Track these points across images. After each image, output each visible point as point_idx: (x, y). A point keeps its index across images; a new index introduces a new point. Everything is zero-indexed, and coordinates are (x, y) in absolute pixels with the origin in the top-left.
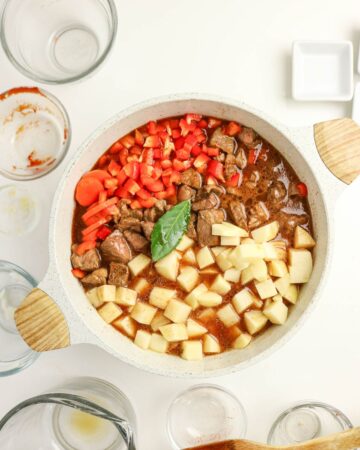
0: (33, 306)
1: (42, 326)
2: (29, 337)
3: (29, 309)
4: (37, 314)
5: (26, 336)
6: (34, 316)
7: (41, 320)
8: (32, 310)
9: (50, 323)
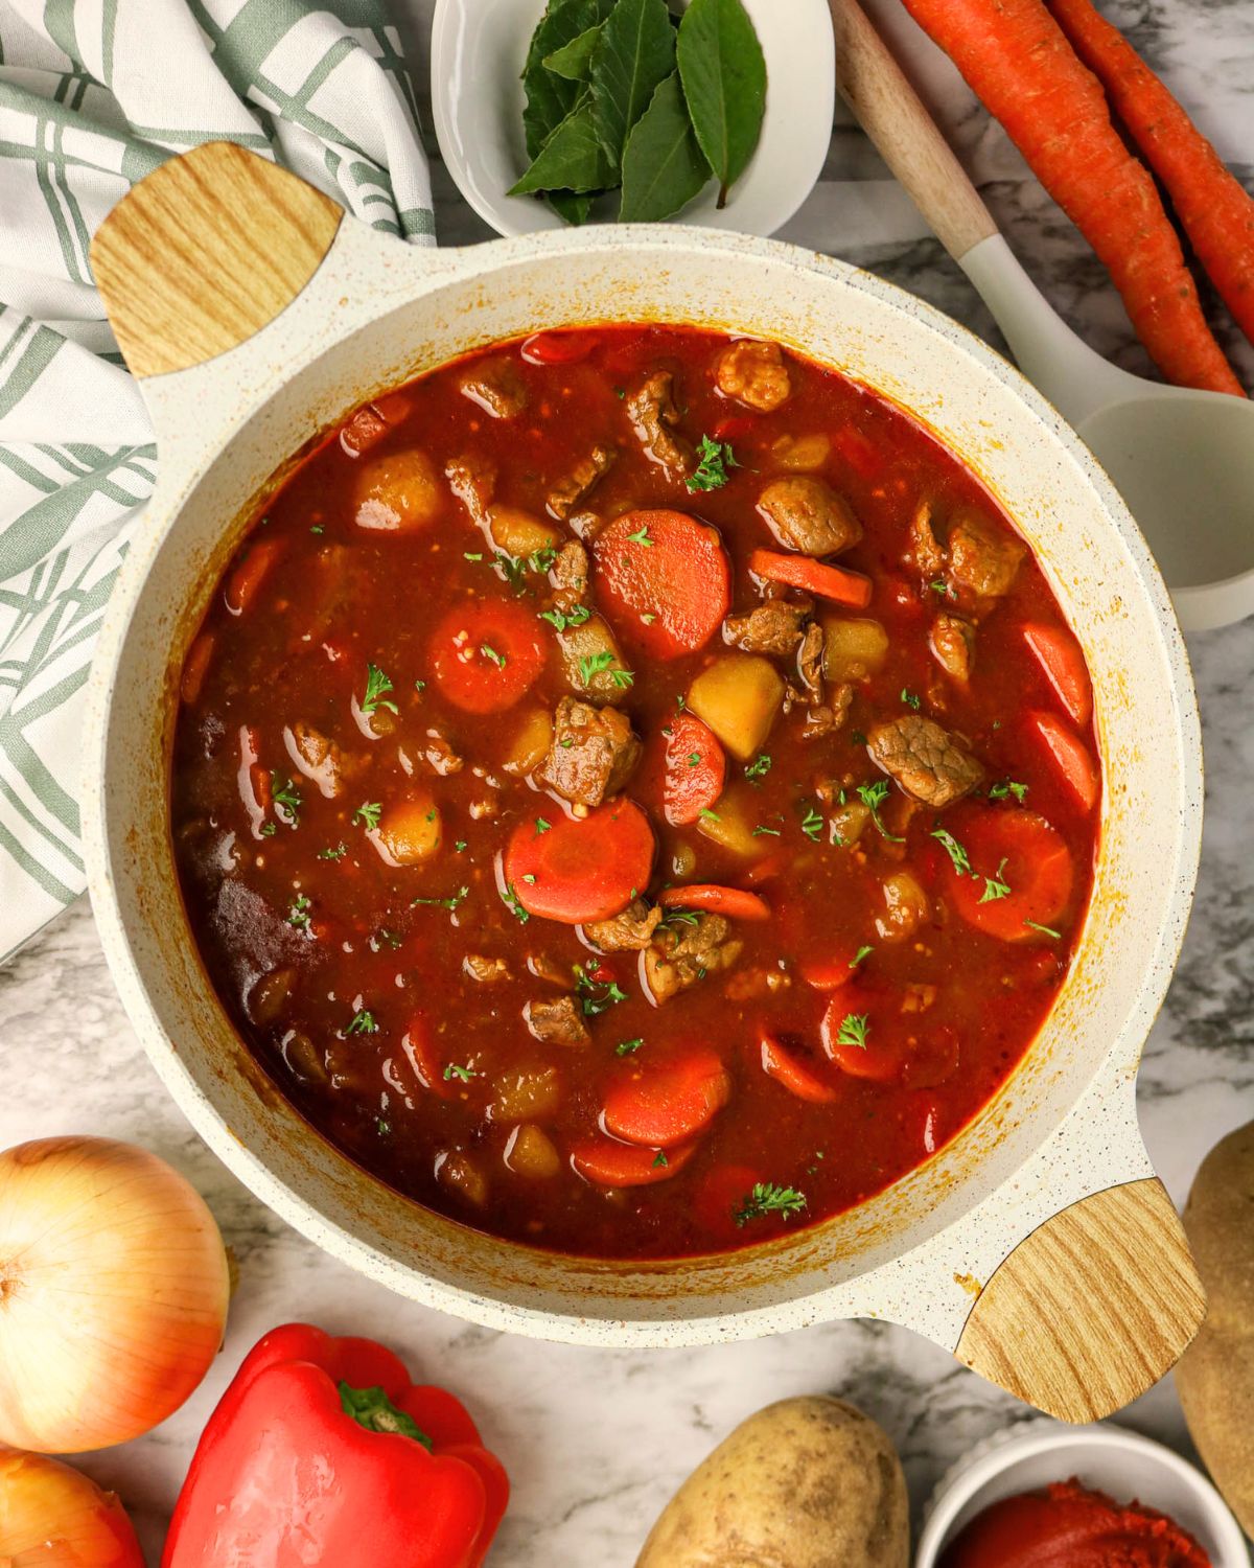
0: (270, 210)
1: (198, 254)
2: (143, 212)
3: (257, 196)
4: (241, 231)
5: (146, 200)
6: (229, 217)
7: (219, 247)
8: (251, 208)
9: (213, 284)
